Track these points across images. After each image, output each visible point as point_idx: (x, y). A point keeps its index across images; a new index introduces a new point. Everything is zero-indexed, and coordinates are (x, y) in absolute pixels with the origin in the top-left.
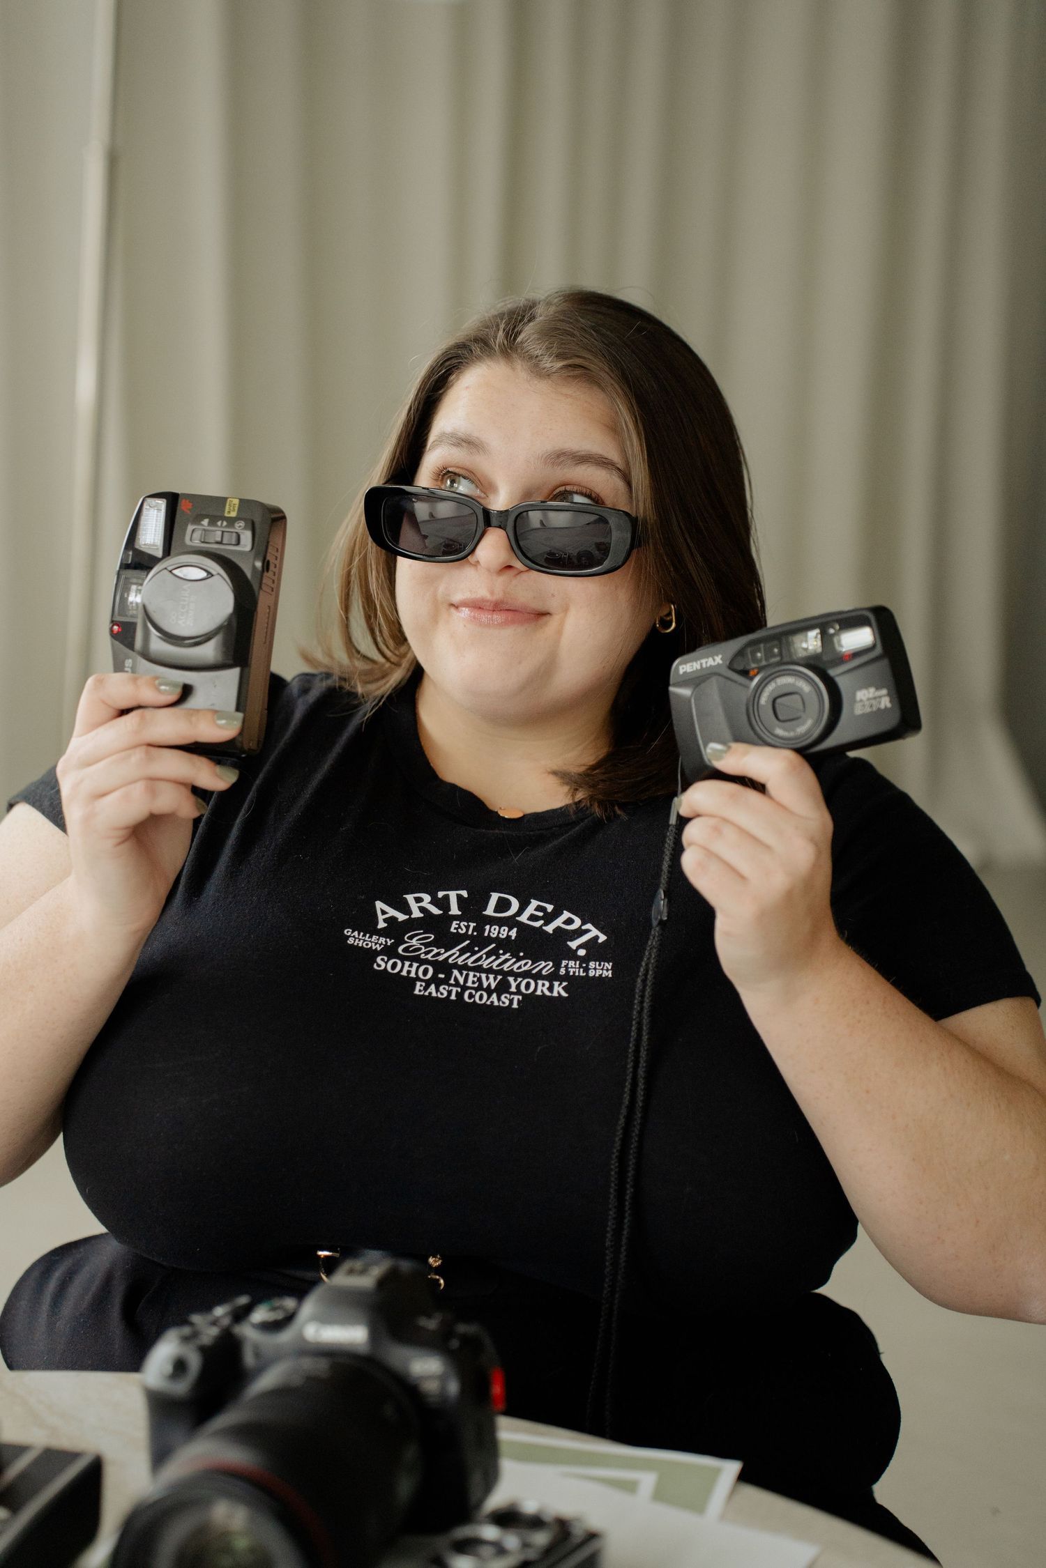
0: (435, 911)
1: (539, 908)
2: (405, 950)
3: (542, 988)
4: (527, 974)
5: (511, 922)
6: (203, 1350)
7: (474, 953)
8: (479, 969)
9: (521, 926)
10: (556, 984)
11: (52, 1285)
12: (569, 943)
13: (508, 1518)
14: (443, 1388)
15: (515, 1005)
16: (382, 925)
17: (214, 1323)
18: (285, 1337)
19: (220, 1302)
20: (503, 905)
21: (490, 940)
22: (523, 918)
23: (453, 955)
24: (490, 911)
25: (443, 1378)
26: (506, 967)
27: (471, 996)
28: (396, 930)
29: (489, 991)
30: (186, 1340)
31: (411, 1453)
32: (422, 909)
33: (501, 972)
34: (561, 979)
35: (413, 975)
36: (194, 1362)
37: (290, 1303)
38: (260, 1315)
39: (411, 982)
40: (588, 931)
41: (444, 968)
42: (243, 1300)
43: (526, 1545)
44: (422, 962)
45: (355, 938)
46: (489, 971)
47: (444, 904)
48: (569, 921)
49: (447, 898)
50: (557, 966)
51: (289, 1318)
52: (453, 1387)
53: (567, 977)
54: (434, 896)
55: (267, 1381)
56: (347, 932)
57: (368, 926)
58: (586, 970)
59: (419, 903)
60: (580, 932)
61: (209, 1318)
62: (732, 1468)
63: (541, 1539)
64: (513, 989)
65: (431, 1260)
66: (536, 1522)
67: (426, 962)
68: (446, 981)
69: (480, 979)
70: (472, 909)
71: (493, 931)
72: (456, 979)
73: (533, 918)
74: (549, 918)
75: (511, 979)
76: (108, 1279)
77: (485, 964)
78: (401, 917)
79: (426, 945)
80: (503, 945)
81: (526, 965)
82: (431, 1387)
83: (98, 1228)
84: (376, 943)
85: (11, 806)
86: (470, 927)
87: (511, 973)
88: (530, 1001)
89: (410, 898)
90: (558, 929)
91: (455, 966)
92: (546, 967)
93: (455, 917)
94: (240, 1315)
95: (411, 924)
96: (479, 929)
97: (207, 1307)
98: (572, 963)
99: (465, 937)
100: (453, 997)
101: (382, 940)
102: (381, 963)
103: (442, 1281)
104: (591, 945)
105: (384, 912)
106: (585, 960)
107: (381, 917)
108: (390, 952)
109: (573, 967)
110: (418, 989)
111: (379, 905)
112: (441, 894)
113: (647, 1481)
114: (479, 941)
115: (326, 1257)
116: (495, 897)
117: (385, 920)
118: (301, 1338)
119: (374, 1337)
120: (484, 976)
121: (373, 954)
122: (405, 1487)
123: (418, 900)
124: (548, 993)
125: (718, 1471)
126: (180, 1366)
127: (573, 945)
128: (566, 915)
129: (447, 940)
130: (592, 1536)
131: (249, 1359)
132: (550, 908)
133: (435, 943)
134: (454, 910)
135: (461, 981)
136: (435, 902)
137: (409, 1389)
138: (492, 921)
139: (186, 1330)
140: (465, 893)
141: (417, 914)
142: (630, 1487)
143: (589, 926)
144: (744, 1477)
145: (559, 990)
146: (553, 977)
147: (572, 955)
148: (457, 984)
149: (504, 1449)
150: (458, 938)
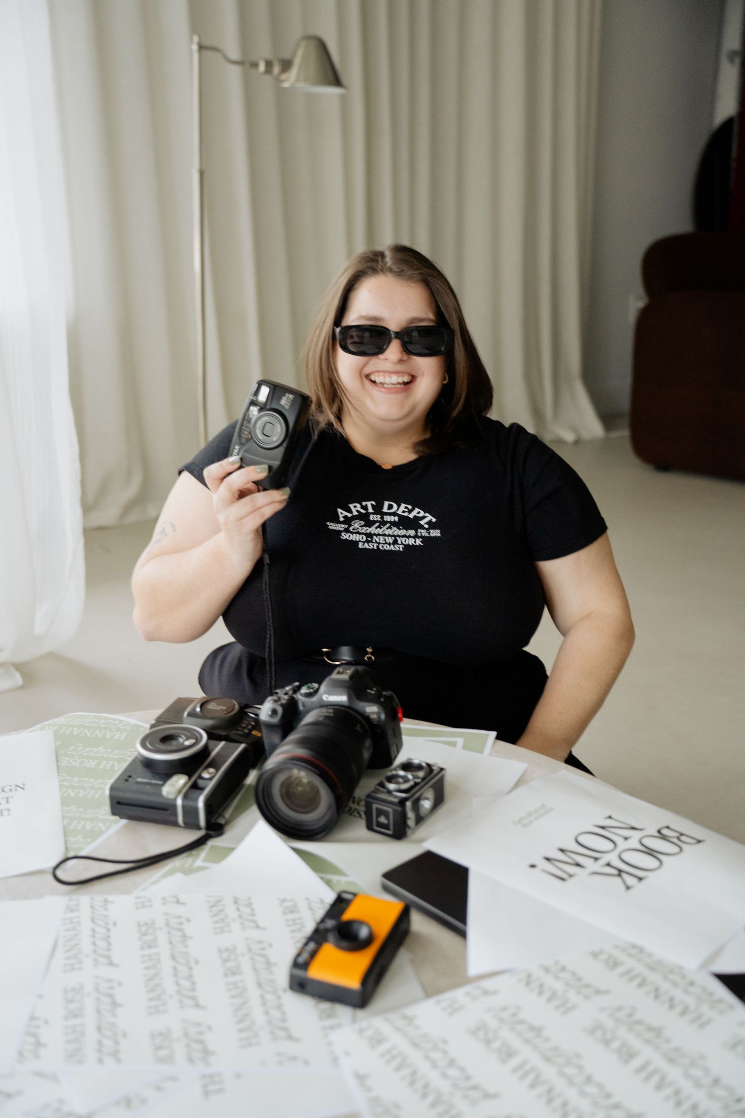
0: (363, 511)
1: (406, 508)
2: (353, 529)
3: (411, 541)
4: (404, 536)
5: (394, 514)
6: (282, 705)
7: (381, 528)
8: (385, 535)
9: (399, 515)
10: (417, 539)
11: (218, 662)
12: (420, 522)
13: (408, 766)
14: (379, 717)
15: (401, 550)
16: (342, 519)
17: (286, 694)
18: (315, 699)
19: (287, 685)
20: (390, 507)
21: (387, 522)
22: (400, 512)
23: (372, 530)
24: (385, 510)
25: (378, 714)
26: (395, 534)
27: (383, 546)
28: (348, 521)
29: (389, 544)
30: (276, 701)
31: (368, 743)
32: (357, 511)
33: (394, 536)
34: (419, 537)
35: (358, 540)
36: (280, 710)
37: (316, 685)
38: (304, 690)
39: (357, 543)
40: (426, 517)
41: (369, 535)
42: (297, 684)
43: (415, 777)
44: (360, 533)
45: (332, 526)
46: (389, 535)
47: (365, 508)
48: (419, 513)
49: (366, 505)
50: (417, 532)
51: (317, 691)
52: (383, 716)
53: (421, 537)
54: (361, 504)
55: (309, 718)
56: (328, 523)
57: (336, 520)
58: (429, 533)
59: (355, 508)
60: (424, 517)
61: (284, 691)
62: (494, 734)
63: (421, 774)
64: (399, 542)
65: (368, 649)
66: (419, 767)
67: (363, 534)
68: (371, 542)
69: (385, 540)
70: (378, 509)
71: (387, 518)
72: (376, 541)
73: (404, 512)
74: (410, 511)
75: (398, 538)
76: (240, 661)
77: (387, 532)
78: (349, 515)
79: (361, 526)
80: (393, 524)
81: (403, 532)
82: (375, 716)
83: (232, 639)
84: (340, 527)
85: (180, 473)
86: (377, 517)
87: (399, 536)
88: (407, 547)
89: (351, 506)
90: (415, 517)
91: (375, 535)
92: (412, 532)
93: (372, 513)
94: (296, 690)
95: (354, 518)
96: (382, 518)
97: (283, 687)
98: (422, 531)
99: (377, 521)
100: (375, 548)
101: (343, 526)
102: (345, 536)
103: (373, 658)
104: (429, 523)
105: (342, 513)
106: (427, 529)
107: (341, 516)
108: (347, 531)
109: (424, 533)
110: (360, 546)
111: (339, 511)
112: (364, 503)
113: (460, 741)
114: (383, 523)
115: (326, 651)
116: (386, 504)
117: (343, 517)
118: (322, 700)
119: (350, 698)
120: (386, 538)
121: (340, 532)
122: (366, 755)
123: (355, 507)
124: (414, 544)
125: (488, 735)
126: (274, 712)
127: (422, 522)
128: (417, 510)
129: (369, 524)
130: (442, 769)
131: (301, 708)
132: (410, 507)
133: (365, 526)
134: (370, 510)
135: (378, 541)
136: (362, 507)
137: (367, 718)
138: (387, 514)
139: (275, 697)
140: (374, 503)
141: (355, 513)
142: (453, 744)
143: (427, 515)
144: (498, 738)
145: (418, 542)
146: (416, 537)
147: (422, 527)
148: (376, 542)
149: (403, 731)
150: (374, 522)
